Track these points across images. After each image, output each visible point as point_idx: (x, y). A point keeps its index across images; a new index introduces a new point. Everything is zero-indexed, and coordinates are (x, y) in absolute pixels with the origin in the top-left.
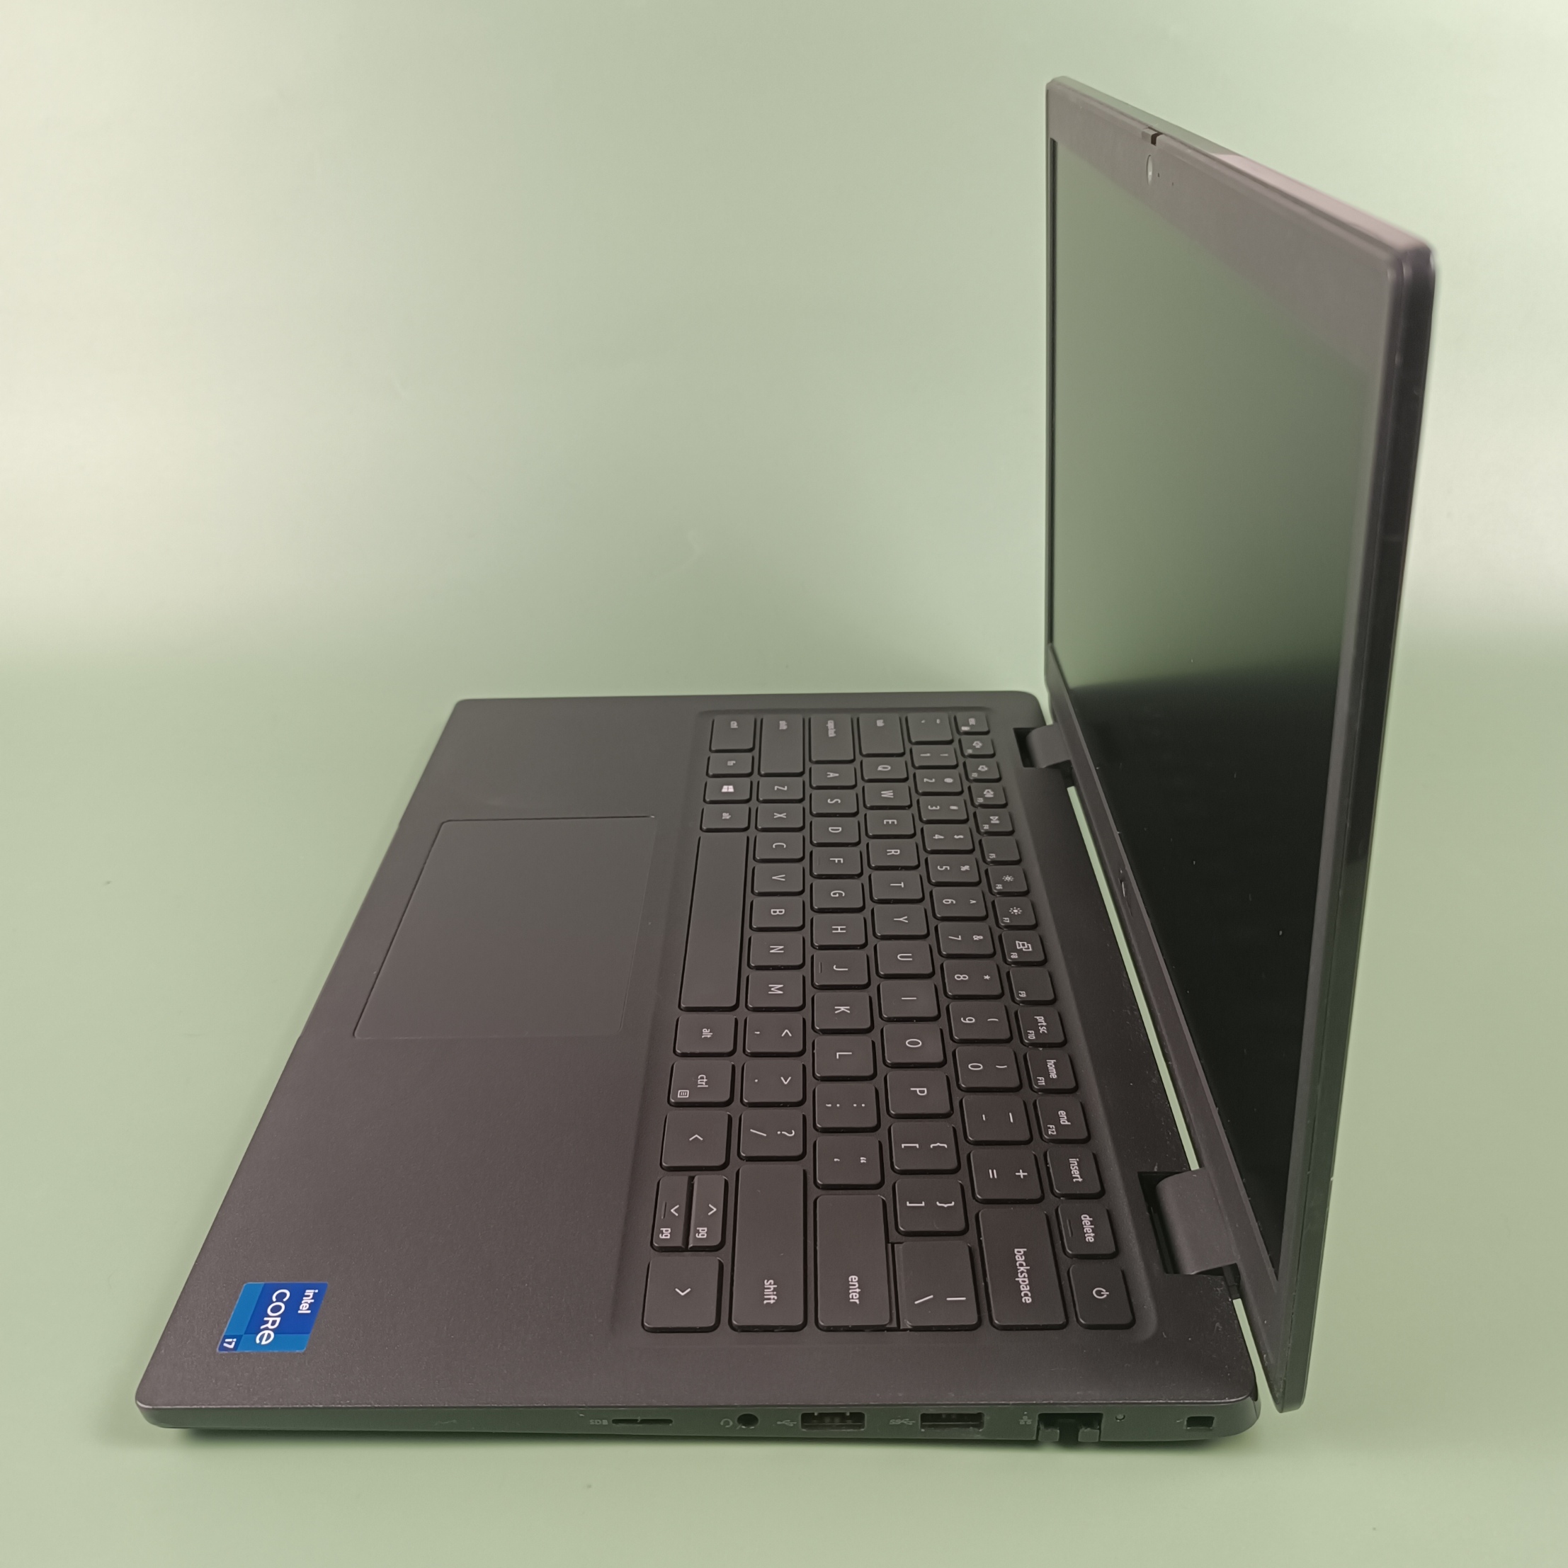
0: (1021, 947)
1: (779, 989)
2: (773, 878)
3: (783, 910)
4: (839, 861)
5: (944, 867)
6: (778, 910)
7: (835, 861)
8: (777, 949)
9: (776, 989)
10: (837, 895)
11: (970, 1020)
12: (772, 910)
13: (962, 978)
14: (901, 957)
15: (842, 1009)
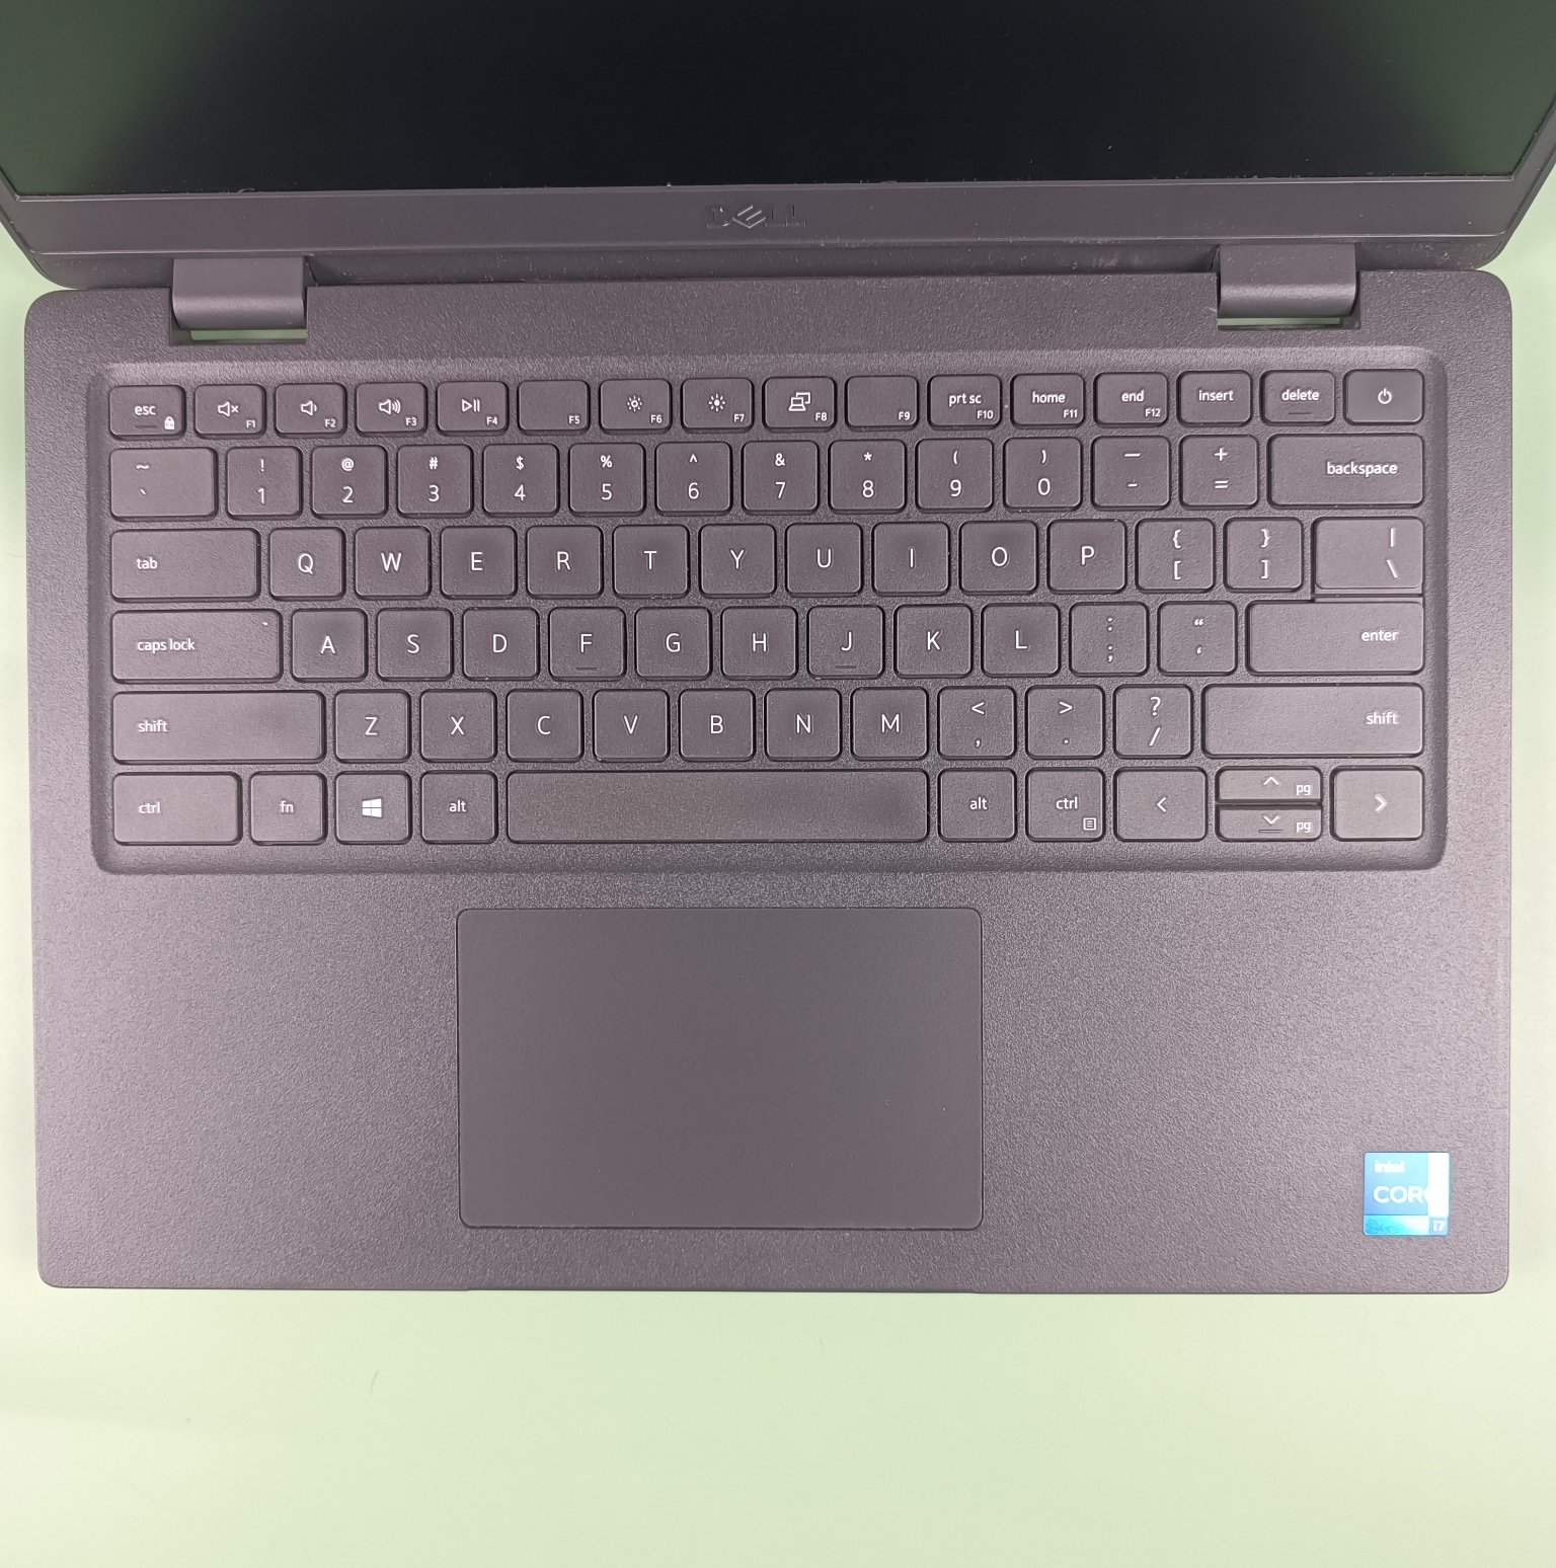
0: (802, 405)
5: (605, 490)
11: (956, 485)
13: (869, 488)
14: (824, 564)
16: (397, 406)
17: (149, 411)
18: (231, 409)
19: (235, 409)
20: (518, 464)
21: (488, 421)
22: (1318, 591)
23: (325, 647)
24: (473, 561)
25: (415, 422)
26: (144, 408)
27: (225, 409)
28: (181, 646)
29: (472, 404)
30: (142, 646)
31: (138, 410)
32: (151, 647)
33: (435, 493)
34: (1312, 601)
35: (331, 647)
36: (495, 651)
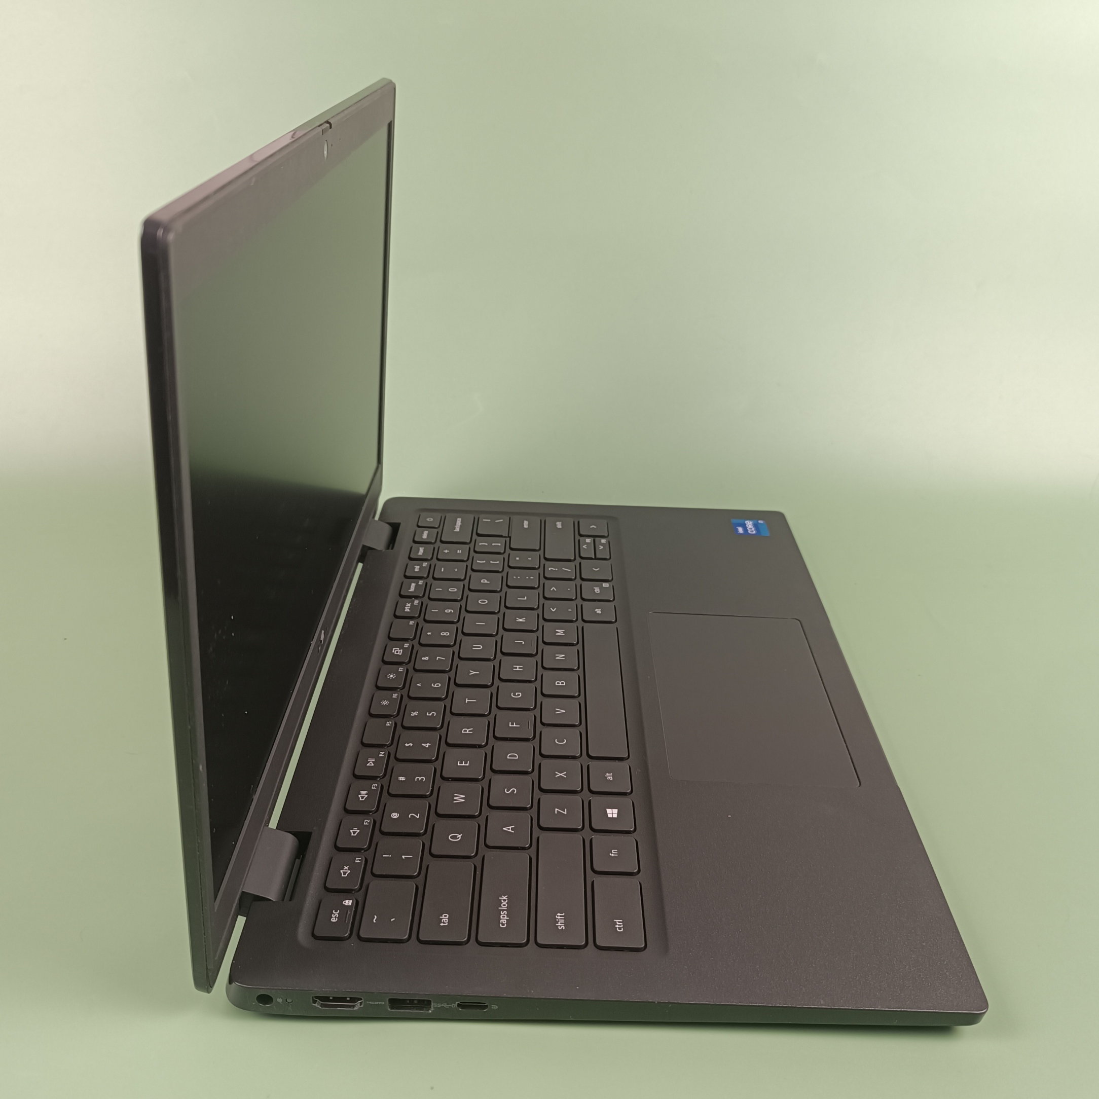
0: (399, 651)
1: (558, 632)
2: (564, 711)
3: (556, 684)
4: (512, 724)
5: (431, 715)
6: (560, 684)
7: (516, 725)
8: (560, 657)
9: (560, 632)
10: (517, 694)
11: (448, 611)
12: (564, 684)
13: (445, 633)
14: (480, 647)
15: (521, 620)
16: (364, 793)
17: (336, 914)
18: (346, 870)
19: (346, 868)
20: (410, 746)
21: (382, 755)
22: (507, 536)
23: (510, 831)
24: (463, 764)
25: (375, 785)
26: (333, 916)
27: (345, 873)
28: (504, 903)
29: (370, 762)
30: (503, 925)
31: (334, 920)
32: (504, 919)
33: (420, 778)
34: (510, 538)
35: (510, 827)
36: (517, 758)
